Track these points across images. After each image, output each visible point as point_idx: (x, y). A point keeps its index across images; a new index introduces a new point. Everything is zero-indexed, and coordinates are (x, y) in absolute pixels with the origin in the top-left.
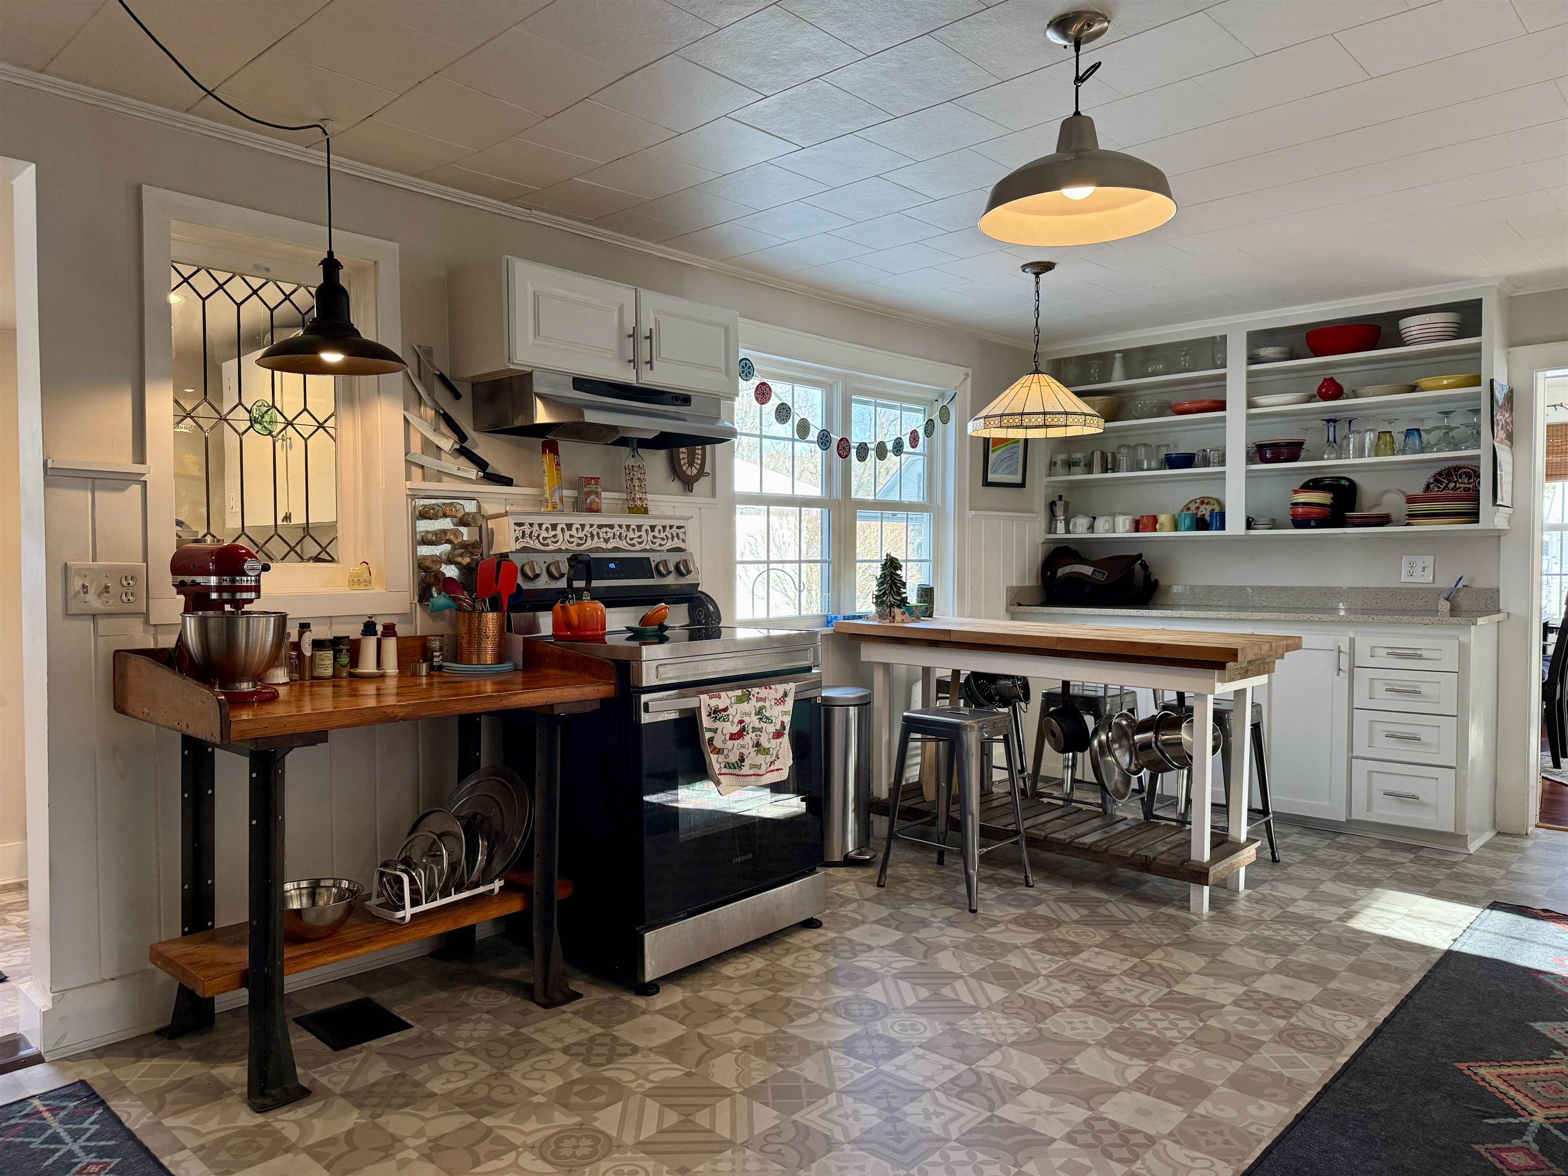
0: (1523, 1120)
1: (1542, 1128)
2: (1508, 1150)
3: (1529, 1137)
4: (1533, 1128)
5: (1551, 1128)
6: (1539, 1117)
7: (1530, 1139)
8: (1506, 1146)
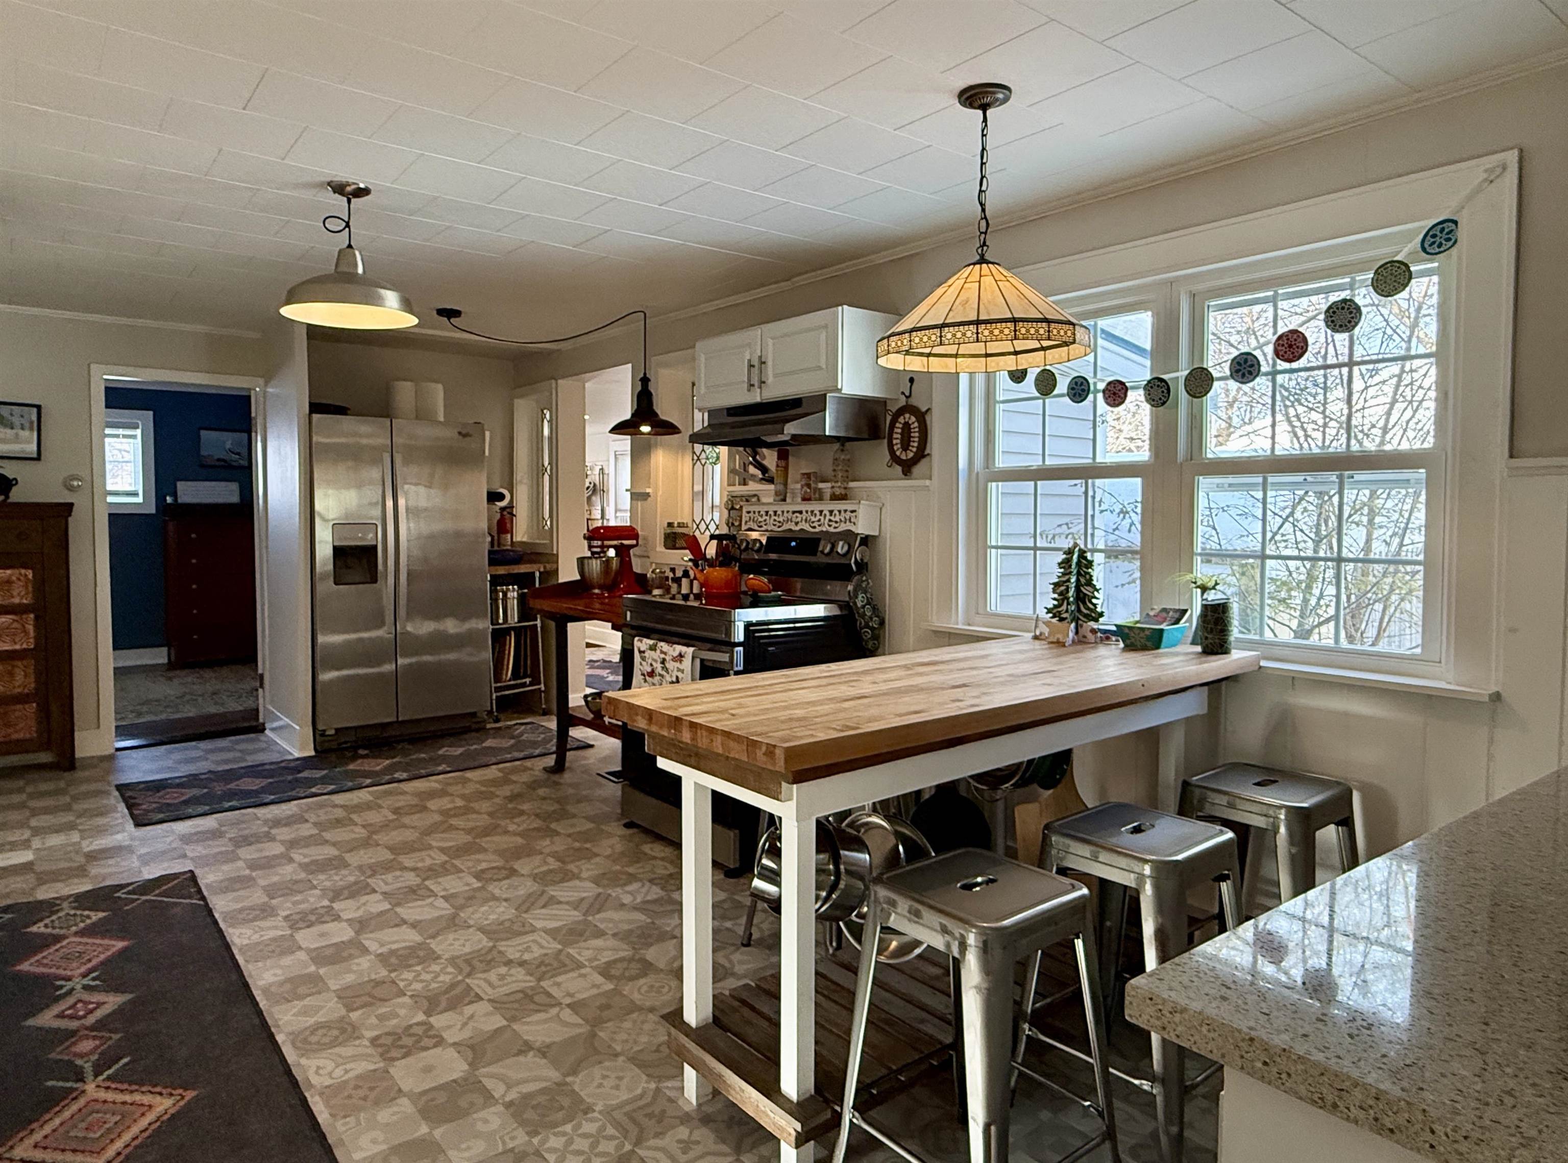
0: (101, 1078)
1: (82, 1080)
2: (96, 1048)
3: (88, 1067)
4: (89, 1076)
5: (75, 1085)
6: (90, 1087)
7: (86, 1065)
8: (99, 1051)
